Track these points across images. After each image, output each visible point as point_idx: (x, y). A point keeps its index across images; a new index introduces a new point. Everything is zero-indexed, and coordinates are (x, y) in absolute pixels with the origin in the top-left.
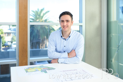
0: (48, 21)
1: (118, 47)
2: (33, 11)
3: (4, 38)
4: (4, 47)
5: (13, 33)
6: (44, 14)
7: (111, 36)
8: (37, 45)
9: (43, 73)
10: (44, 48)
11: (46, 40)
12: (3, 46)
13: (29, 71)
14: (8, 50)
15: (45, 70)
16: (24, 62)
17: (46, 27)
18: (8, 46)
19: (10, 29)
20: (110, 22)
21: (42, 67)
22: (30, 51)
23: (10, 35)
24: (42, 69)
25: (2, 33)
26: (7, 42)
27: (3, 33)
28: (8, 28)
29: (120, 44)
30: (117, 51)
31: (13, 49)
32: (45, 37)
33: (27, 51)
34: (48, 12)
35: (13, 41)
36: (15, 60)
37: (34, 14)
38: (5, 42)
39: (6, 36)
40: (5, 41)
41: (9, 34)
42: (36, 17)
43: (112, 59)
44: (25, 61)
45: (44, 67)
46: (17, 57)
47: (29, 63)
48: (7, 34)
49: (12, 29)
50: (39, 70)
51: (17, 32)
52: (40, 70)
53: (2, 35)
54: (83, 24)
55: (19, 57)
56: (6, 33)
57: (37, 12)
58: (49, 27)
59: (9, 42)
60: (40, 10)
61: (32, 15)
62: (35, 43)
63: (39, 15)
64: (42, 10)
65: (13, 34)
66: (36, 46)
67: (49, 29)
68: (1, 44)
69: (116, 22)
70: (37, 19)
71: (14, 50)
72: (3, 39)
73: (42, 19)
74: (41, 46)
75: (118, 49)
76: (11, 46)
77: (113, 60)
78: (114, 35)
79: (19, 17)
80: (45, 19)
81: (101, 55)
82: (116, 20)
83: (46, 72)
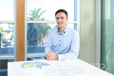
0: (44, 20)
1: (112, 44)
2: (31, 11)
3: (4, 36)
4: (4, 44)
5: (12, 31)
6: (41, 14)
7: (105, 34)
8: (35, 43)
10: (41, 45)
11: (43, 38)
12: (3, 43)
14: (8, 47)
15: (40, 65)
16: (21, 58)
17: (43, 26)
19: (10, 27)
20: (105, 20)
22: (27, 47)
23: (10, 33)
25: (2, 31)
26: (6, 39)
27: (3, 31)
28: (8, 26)
29: (113, 42)
30: (111, 49)
31: (12, 45)
32: (42, 35)
33: (24, 48)
34: (45, 11)
36: (13, 56)
37: (32, 13)
38: (5, 40)
39: (6, 33)
41: (8, 32)
42: (34, 16)
44: (22, 57)
46: (15, 53)
47: (26, 59)
48: (7, 32)
51: (15, 30)
52: (35, 65)
53: (2, 33)
54: (78, 22)
55: (17, 53)
56: (5, 31)
57: (34, 12)
58: (46, 25)
59: (8, 39)
60: (37, 10)
61: (30, 14)
63: (37, 15)
64: (39, 10)
67: (46, 27)
68: (2, 41)
69: (110, 20)
70: (35, 18)
71: (13, 47)
73: (39, 18)
74: (38, 43)
75: (112, 47)
76: (10, 43)
77: (107, 57)
78: (108, 32)
79: (17, 15)
80: (42, 18)
81: (95, 52)
82: (110, 18)
83: (41, 68)
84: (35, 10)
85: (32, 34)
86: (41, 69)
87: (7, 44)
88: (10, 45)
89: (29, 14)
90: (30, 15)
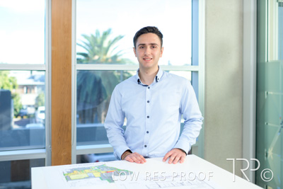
0: (119, 59)
2: (85, 37)
3: (19, 98)
4: (19, 119)
5: (38, 86)
6: (111, 43)
7: (266, 96)
8: (95, 115)
9: (106, 182)
12: (16, 116)
13: (72, 177)
14: (28, 126)
15: (109, 175)
16: (62, 155)
17: (116, 74)
18: (29, 116)
19: (33, 77)
20: (264, 63)
21: (103, 167)
23: (32, 91)
24: (102, 172)
25: (14, 87)
26: (25, 107)
27: (17, 87)
30: (280, 132)
31: (40, 122)
33: (69, 131)
34: (121, 37)
35: (40, 103)
36: (43, 151)
37: (87, 42)
38: (21, 108)
39: (23, 92)
40: (21, 105)
41: (29, 88)
42: (92, 50)
43: (267, 150)
44: (65, 154)
45: (107, 167)
46: (47, 144)
47: (74, 158)
48: (25, 89)
49: (36, 78)
51: (47, 83)
52: (98, 175)
53: (13, 91)
55: (51, 143)
56: (22, 87)
57: (94, 39)
58: (123, 72)
60: (101, 35)
61: (84, 45)
62: (89, 110)
63: (100, 46)
64: (105, 34)
65: (40, 89)
66: (92, 117)
67: (122, 78)
68: (13, 110)
69: (276, 63)
70: (95, 55)
71: (41, 126)
72: (17, 101)
73: (106, 54)
74: (103, 117)
75: (282, 127)
76: (34, 116)
77: (270, 152)
78: (272, 93)
79: (52, 51)
80: (113, 55)
81: (242, 141)
82: (277, 59)
83: (111, 180)
84: (95, 35)
85: (87, 95)
86: (113, 183)
87: (25, 118)
88: (34, 120)
89: (81, 46)
90: (84, 47)
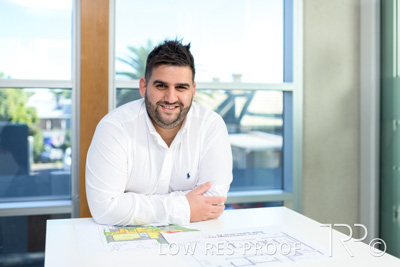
7: (395, 128)
19: (59, 108)
20: (392, 79)
27: (38, 122)
28: (54, 105)
37: (135, 56)
39: (46, 129)
41: (56, 123)
43: (397, 208)
50: (151, 235)
54: (296, 87)
56: (45, 121)
79: (82, 62)
81: (359, 194)
